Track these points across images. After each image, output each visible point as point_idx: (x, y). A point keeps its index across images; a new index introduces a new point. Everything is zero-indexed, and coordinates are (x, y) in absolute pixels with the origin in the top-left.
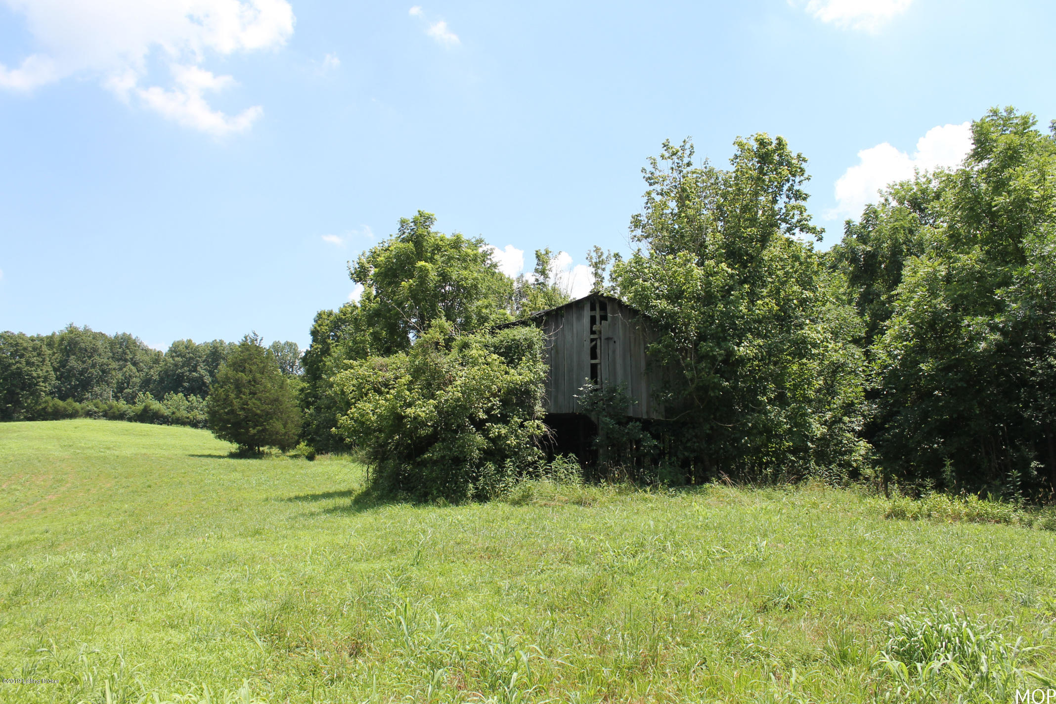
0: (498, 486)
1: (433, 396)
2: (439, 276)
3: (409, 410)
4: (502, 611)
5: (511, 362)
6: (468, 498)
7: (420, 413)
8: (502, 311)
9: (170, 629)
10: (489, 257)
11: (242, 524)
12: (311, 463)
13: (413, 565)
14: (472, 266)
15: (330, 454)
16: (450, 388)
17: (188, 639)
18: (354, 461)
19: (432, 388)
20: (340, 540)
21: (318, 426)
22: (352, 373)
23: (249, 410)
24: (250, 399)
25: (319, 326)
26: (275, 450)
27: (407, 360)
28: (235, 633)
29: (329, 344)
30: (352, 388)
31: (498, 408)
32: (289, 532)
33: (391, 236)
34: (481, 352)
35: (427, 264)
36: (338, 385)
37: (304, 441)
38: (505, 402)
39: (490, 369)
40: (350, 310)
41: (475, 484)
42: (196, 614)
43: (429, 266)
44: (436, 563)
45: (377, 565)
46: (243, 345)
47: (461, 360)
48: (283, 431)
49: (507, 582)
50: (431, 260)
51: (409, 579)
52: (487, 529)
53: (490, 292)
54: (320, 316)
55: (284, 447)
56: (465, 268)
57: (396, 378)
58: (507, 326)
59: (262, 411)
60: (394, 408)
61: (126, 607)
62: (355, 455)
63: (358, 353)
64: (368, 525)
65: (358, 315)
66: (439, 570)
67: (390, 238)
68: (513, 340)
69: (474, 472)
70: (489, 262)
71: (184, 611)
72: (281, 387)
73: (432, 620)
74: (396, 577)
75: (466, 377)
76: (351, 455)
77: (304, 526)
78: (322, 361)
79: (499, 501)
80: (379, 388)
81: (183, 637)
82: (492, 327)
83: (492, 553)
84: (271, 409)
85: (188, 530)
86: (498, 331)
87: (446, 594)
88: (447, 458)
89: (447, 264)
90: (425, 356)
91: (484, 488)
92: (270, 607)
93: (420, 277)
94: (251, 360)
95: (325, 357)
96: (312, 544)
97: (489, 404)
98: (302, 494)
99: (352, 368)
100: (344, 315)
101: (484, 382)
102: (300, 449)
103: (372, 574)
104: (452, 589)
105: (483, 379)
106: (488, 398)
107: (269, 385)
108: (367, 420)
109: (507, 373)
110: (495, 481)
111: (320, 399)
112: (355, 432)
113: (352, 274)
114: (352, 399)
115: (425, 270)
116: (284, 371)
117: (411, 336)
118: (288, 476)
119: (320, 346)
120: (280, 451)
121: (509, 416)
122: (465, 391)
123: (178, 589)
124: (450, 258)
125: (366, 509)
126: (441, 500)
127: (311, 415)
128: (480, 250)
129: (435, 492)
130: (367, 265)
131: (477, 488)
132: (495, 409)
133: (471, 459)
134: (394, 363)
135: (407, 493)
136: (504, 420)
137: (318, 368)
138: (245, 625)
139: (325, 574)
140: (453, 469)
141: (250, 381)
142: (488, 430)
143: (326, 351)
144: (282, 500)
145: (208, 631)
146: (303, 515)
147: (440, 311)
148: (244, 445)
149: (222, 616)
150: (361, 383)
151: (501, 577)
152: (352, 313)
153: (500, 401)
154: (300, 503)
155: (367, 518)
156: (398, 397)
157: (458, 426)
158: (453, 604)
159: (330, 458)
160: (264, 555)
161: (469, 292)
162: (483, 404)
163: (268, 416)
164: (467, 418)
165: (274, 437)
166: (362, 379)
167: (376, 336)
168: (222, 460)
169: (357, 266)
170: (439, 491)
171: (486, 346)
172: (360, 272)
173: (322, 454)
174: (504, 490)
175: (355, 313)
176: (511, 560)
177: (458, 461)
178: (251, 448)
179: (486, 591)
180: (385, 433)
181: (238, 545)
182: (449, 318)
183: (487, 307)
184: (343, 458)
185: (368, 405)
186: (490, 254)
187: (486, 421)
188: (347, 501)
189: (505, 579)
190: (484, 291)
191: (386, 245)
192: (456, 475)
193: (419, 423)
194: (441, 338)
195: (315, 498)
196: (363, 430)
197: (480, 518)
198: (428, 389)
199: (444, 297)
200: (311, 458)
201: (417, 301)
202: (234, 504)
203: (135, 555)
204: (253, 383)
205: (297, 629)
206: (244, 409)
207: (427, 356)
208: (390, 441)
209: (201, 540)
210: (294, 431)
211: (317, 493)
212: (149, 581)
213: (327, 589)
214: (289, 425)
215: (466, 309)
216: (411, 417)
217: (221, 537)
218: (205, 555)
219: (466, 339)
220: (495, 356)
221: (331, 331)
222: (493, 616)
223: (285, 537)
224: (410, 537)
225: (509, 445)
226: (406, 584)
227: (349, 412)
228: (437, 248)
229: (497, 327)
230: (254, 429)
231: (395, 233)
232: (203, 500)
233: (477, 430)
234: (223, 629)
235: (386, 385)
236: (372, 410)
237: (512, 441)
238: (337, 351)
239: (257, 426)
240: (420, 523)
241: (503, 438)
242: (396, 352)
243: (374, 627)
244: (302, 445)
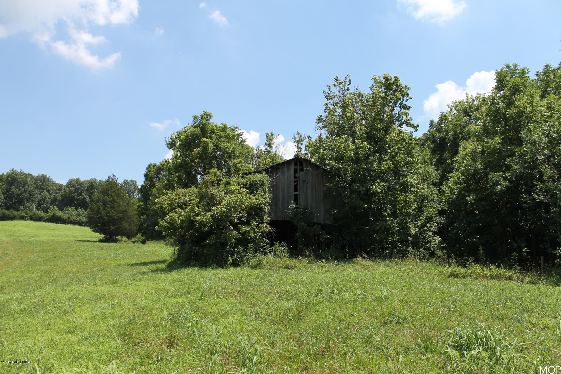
0: (244, 258)
1: (210, 210)
2: (214, 146)
3: (197, 218)
4: (248, 324)
5: (252, 193)
6: (228, 265)
7: (203, 219)
8: (247, 165)
9: (69, 334)
10: (241, 136)
11: (107, 278)
12: (144, 245)
13: (199, 300)
14: (231, 141)
15: (153, 241)
16: (219, 206)
17: (79, 339)
18: (167, 245)
19: (210, 206)
20: (160, 286)
21: (147, 225)
22: (167, 197)
23: (110, 216)
24: (111, 211)
25: (149, 172)
26: (124, 238)
27: (197, 191)
28: (105, 336)
29: (154, 182)
30: (167, 205)
31: (245, 217)
32: (133, 282)
33: (189, 124)
34: (236, 187)
35: (207, 140)
36: (159, 204)
37: (139, 234)
38: (249, 214)
39: (241, 196)
40: (166, 163)
41: (232, 257)
42: (83, 326)
43: (208, 141)
44: (212, 299)
45: (180, 300)
46: (108, 181)
47: (225, 191)
48: (129, 228)
49: (250, 309)
50: (210, 137)
51: (198, 307)
52: (239, 281)
53: (241, 155)
54: (149, 166)
55: (129, 236)
56: (228, 142)
57: (191, 200)
58: (250, 173)
59: (117, 217)
60: (189, 216)
61: (44, 322)
62: (167, 242)
63: (169, 186)
64: (175, 279)
65: (170, 166)
66: (214, 303)
67: (188, 125)
68: (253, 181)
69: (232, 251)
70: (241, 139)
71: (76, 324)
72: (128, 204)
73: (211, 330)
74: (191, 306)
75: (228, 200)
76: (166, 241)
77: (140, 279)
78: (151, 190)
79: (245, 267)
80: (181, 206)
81: (76, 338)
82: (242, 174)
83: (242, 294)
84: (122, 216)
85: (77, 281)
86: (245, 176)
87: (218, 315)
88: (218, 243)
89: (218, 140)
90: (206, 189)
91: (237, 260)
92: (123, 322)
93: (204, 147)
94: (112, 189)
95: (152, 188)
96: (145, 289)
97: (240, 215)
98: (139, 262)
99: (167, 195)
100: (163, 166)
101: (238, 203)
102: (138, 238)
103: (178, 305)
104: (220, 313)
105: (237, 201)
106: (240, 212)
107: (121, 203)
108: (175, 223)
109: (250, 198)
110: (243, 256)
111: (149, 211)
112: (168, 229)
113: (167, 144)
114: (167, 211)
115: (207, 143)
116: (129, 195)
117: (198, 178)
118: (131, 252)
119: (149, 183)
120: (127, 239)
121: (251, 221)
122: (228, 208)
123: (73, 312)
124: (220, 137)
125: (174, 270)
126: (214, 266)
127: (144, 219)
128: (236, 133)
129: (211, 261)
130: (175, 140)
131: (233, 260)
132: (243, 218)
133: (230, 244)
134: (189, 192)
135: (196, 262)
136: (248, 223)
137: (148, 194)
138: (110, 331)
139: (152, 304)
140: (221, 249)
141: (111, 201)
142: (240, 228)
143: (153, 185)
144: (128, 265)
145: (90, 335)
146: (140, 273)
147: (214, 165)
148: (108, 235)
149: (97, 327)
150: (172, 203)
151: (247, 306)
152: (167, 165)
153: (246, 213)
154: (138, 267)
155: (174, 275)
156: (192, 210)
157: (224, 226)
158: (221, 321)
159: (154, 243)
160: (119, 295)
161: (230, 155)
162: (237, 215)
163: (121, 220)
164: (228, 222)
165: (124, 231)
166: (172, 201)
167: (179, 178)
168: (95, 243)
169: (170, 140)
170: (213, 261)
171: (239, 184)
172: (172, 143)
173: (149, 240)
174: (248, 261)
175: (168, 165)
176: (252, 298)
177: (224, 245)
178: (111, 237)
179: (239, 314)
180: (184, 230)
181: (105, 289)
182: (219, 168)
183: (239, 163)
184: (161, 243)
185: (175, 214)
186: (241, 135)
187: (239, 224)
188: (163, 266)
189: (248, 308)
190: (238, 154)
191: (186, 129)
192: (222, 252)
193: (203, 225)
194: (215, 179)
195: (146, 264)
196: (172, 228)
197: (235, 275)
198: (207, 206)
199: (216, 158)
200: (143, 242)
201: (202, 160)
202: (102, 267)
203: (48, 294)
204: (112, 202)
205: (138, 333)
206: (107, 216)
207: (207, 189)
208: (187, 234)
209: (84, 286)
210: (135, 228)
211: (147, 261)
212: (56, 308)
213: (154, 312)
214: (132, 225)
215: (228, 164)
216: (198, 222)
217: (95, 285)
218: (87, 294)
219: (228, 180)
220: (244, 189)
221: (156, 175)
222: (242, 327)
223: (130, 285)
224: (198, 285)
225: (250, 236)
226: (195, 310)
227: (165, 218)
228: (213, 131)
229: (245, 174)
230: (113, 226)
231: (191, 123)
232: (85, 265)
233: (234, 229)
234: (98, 334)
235: (185, 204)
236: (177, 217)
237: (252, 234)
238: (159, 185)
239: (115, 225)
240: (203, 277)
241: (248, 233)
242: (191, 186)
243: (180, 333)
244: (139, 236)
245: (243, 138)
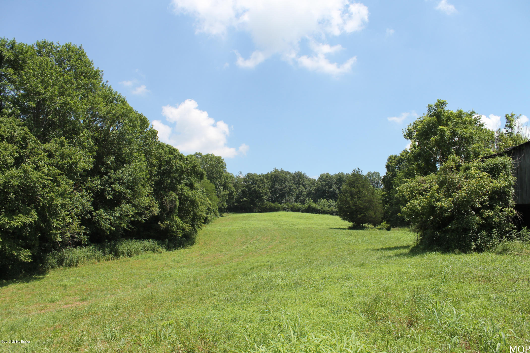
0: (488, 244)
1: (450, 196)
2: (451, 133)
3: (438, 204)
4: (492, 310)
5: (493, 176)
6: (471, 250)
7: (444, 205)
8: (487, 149)
9: (321, 307)
10: (478, 121)
11: (355, 261)
12: (389, 232)
13: (441, 283)
14: (469, 126)
15: (398, 228)
16: (460, 191)
17: (329, 312)
18: (410, 231)
19: (450, 191)
20: (403, 269)
21: (391, 213)
22: (407, 185)
23: (357, 206)
24: (358, 201)
25: (390, 163)
26: (371, 226)
27: (436, 177)
28: (351, 311)
29: (396, 172)
30: (407, 193)
31: (487, 201)
32: (378, 265)
33: (424, 114)
34: (476, 171)
35: (444, 127)
36: (400, 191)
37: (385, 221)
38: (491, 198)
39: (482, 180)
40: (405, 153)
41: (475, 243)
42: (333, 301)
43: (445, 128)
44: (454, 283)
45: (422, 282)
46: (353, 174)
47: (465, 176)
48: (374, 216)
49: (495, 294)
50: (446, 125)
51: (439, 290)
52: (482, 266)
53: (480, 140)
54: (390, 158)
55: (375, 224)
56: (465, 128)
57: (431, 187)
58: (491, 157)
59: (363, 206)
60: (430, 202)
61: (301, 296)
62: (411, 228)
63: (410, 175)
64: (418, 263)
65: (409, 156)
66: (456, 286)
67: (423, 115)
68: (494, 164)
69: (475, 236)
70: (478, 123)
71: (327, 300)
72: (373, 194)
73: (452, 312)
74: (432, 289)
75: (468, 185)
76: (409, 228)
77: (385, 262)
78: (393, 180)
79: (490, 252)
80: (421, 192)
81: (326, 311)
82: (482, 158)
83: (486, 279)
84: (368, 205)
85: (329, 263)
86: (485, 160)
87: (460, 299)
88: (459, 228)
89: (455, 126)
90: (445, 175)
91: (480, 245)
92: (368, 300)
93: (441, 134)
94: (357, 181)
95: (395, 178)
96: (389, 271)
97: (482, 199)
98: (384, 247)
99: (407, 183)
100: (403, 157)
101: (479, 187)
102: (383, 225)
103: (420, 287)
104: (463, 297)
105: (478, 186)
106: (481, 196)
107: (367, 193)
108: (416, 209)
109: (492, 182)
110: (487, 241)
111: (392, 199)
112: (410, 215)
113: (405, 135)
114: (408, 198)
115: (443, 130)
116: (374, 186)
117: (437, 165)
118: (377, 238)
119: (391, 173)
120: (373, 226)
121: (494, 206)
122: (468, 193)
123: (325, 289)
124: (457, 123)
125: (417, 254)
126: (457, 251)
127: (388, 207)
128: (473, 117)
129: (453, 247)
130: (412, 130)
131: (477, 245)
132: (485, 202)
133: (473, 229)
134: (429, 179)
135: (438, 247)
136: (491, 208)
137: (391, 184)
138: (356, 308)
139: (395, 285)
140: (463, 234)
141: (357, 192)
142: (482, 213)
143: (394, 176)
144: (374, 250)
145: (338, 309)
146: (385, 257)
147: (452, 151)
148: (356, 223)
149: (345, 303)
150: (412, 190)
151: (491, 292)
152: (406, 155)
153: (488, 198)
154: (383, 252)
155: (417, 259)
156: (432, 196)
157: (465, 212)
158: (463, 304)
159: (398, 230)
160: (365, 276)
161: (468, 141)
162: (479, 199)
163: (367, 209)
164: (470, 207)
165: (370, 219)
166: (412, 188)
167: (419, 166)
168: (345, 230)
169: (407, 131)
170: (455, 246)
171: (479, 168)
172: (409, 134)
173: (394, 227)
174: (492, 246)
175: (407, 155)
176: (497, 283)
177: (466, 230)
178: (359, 224)
179: (482, 299)
180: (426, 215)
181: (353, 271)
182: (457, 154)
183: (478, 148)
184: (405, 229)
185: (416, 201)
186: (479, 119)
187: (481, 208)
188: (407, 251)
189: (493, 293)
190: (476, 139)
191: (422, 119)
192: (465, 237)
193: (444, 210)
194: (454, 165)
195: (391, 249)
196: (414, 213)
197: (478, 260)
198: (448, 192)
199: (454, 144)
200: (388, 229)
201: (440, 147)
202: (351, 251)
203: (305, 273)
204: (359, 193)
205: (381, 311)
206: (355, 205)
207: (447, 175)
208: (428, 220)
209: (335, 268)
210: (380, 216)
211: (392, 247)
212: (311, 286)
213: (396, 293)
214: (377, 213)
215: (467, 149)
216: (439, 207)
217: (345, 267)
218: (337, 274)
219: (468, 165)
220: (485, 173)
221: (397, 165)
222: (486, 312)
223: (375, 267)
224: (440, 269)
225: (494, 221)
226: (437, 293)
227: (406, 205)
228: (449, 118)
229: (484, 158)
230: (360, 215)
231: (426, 112)
232: (336, 249)
233: (476, 214)
234: (345, 309)
235: (425, 191)
236: (418, 204)
237: (496, 219)
238: (400, 175)
239: (362, 214)
240: (445, 262)
241: (491, 217)
242: (430, 174)
243: (420, 313)
244: (384, 223)
245: (481, 122)
